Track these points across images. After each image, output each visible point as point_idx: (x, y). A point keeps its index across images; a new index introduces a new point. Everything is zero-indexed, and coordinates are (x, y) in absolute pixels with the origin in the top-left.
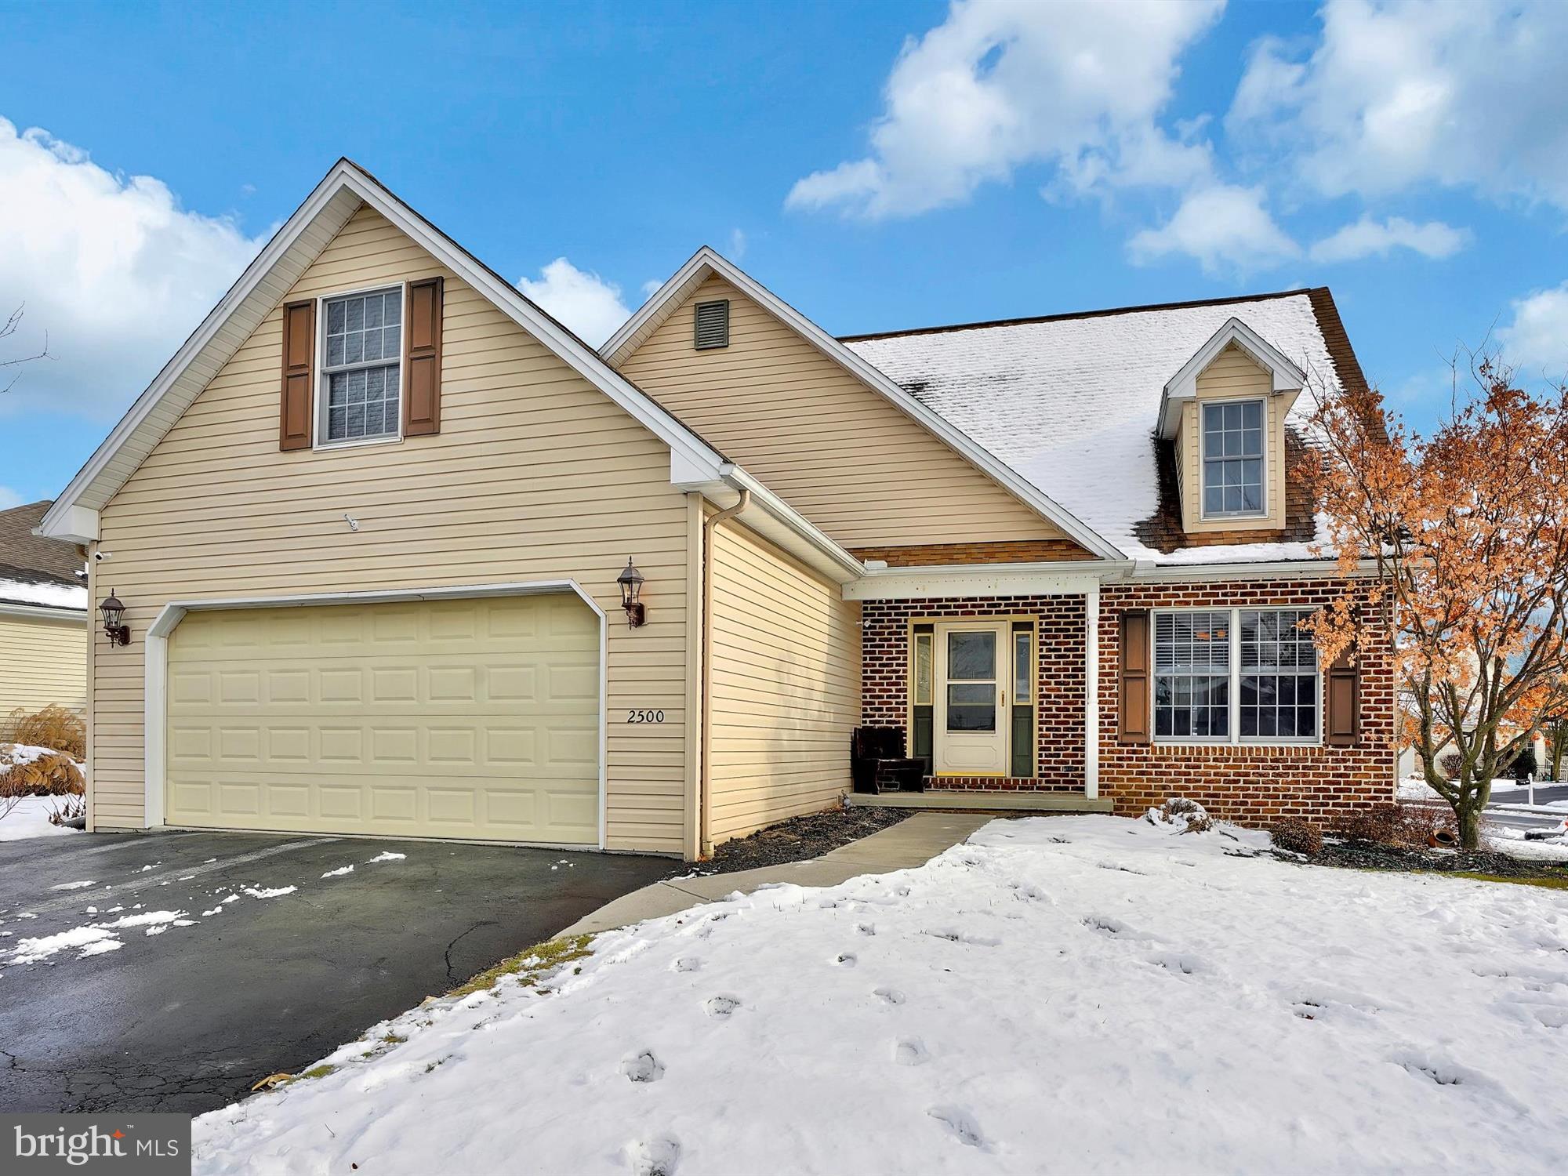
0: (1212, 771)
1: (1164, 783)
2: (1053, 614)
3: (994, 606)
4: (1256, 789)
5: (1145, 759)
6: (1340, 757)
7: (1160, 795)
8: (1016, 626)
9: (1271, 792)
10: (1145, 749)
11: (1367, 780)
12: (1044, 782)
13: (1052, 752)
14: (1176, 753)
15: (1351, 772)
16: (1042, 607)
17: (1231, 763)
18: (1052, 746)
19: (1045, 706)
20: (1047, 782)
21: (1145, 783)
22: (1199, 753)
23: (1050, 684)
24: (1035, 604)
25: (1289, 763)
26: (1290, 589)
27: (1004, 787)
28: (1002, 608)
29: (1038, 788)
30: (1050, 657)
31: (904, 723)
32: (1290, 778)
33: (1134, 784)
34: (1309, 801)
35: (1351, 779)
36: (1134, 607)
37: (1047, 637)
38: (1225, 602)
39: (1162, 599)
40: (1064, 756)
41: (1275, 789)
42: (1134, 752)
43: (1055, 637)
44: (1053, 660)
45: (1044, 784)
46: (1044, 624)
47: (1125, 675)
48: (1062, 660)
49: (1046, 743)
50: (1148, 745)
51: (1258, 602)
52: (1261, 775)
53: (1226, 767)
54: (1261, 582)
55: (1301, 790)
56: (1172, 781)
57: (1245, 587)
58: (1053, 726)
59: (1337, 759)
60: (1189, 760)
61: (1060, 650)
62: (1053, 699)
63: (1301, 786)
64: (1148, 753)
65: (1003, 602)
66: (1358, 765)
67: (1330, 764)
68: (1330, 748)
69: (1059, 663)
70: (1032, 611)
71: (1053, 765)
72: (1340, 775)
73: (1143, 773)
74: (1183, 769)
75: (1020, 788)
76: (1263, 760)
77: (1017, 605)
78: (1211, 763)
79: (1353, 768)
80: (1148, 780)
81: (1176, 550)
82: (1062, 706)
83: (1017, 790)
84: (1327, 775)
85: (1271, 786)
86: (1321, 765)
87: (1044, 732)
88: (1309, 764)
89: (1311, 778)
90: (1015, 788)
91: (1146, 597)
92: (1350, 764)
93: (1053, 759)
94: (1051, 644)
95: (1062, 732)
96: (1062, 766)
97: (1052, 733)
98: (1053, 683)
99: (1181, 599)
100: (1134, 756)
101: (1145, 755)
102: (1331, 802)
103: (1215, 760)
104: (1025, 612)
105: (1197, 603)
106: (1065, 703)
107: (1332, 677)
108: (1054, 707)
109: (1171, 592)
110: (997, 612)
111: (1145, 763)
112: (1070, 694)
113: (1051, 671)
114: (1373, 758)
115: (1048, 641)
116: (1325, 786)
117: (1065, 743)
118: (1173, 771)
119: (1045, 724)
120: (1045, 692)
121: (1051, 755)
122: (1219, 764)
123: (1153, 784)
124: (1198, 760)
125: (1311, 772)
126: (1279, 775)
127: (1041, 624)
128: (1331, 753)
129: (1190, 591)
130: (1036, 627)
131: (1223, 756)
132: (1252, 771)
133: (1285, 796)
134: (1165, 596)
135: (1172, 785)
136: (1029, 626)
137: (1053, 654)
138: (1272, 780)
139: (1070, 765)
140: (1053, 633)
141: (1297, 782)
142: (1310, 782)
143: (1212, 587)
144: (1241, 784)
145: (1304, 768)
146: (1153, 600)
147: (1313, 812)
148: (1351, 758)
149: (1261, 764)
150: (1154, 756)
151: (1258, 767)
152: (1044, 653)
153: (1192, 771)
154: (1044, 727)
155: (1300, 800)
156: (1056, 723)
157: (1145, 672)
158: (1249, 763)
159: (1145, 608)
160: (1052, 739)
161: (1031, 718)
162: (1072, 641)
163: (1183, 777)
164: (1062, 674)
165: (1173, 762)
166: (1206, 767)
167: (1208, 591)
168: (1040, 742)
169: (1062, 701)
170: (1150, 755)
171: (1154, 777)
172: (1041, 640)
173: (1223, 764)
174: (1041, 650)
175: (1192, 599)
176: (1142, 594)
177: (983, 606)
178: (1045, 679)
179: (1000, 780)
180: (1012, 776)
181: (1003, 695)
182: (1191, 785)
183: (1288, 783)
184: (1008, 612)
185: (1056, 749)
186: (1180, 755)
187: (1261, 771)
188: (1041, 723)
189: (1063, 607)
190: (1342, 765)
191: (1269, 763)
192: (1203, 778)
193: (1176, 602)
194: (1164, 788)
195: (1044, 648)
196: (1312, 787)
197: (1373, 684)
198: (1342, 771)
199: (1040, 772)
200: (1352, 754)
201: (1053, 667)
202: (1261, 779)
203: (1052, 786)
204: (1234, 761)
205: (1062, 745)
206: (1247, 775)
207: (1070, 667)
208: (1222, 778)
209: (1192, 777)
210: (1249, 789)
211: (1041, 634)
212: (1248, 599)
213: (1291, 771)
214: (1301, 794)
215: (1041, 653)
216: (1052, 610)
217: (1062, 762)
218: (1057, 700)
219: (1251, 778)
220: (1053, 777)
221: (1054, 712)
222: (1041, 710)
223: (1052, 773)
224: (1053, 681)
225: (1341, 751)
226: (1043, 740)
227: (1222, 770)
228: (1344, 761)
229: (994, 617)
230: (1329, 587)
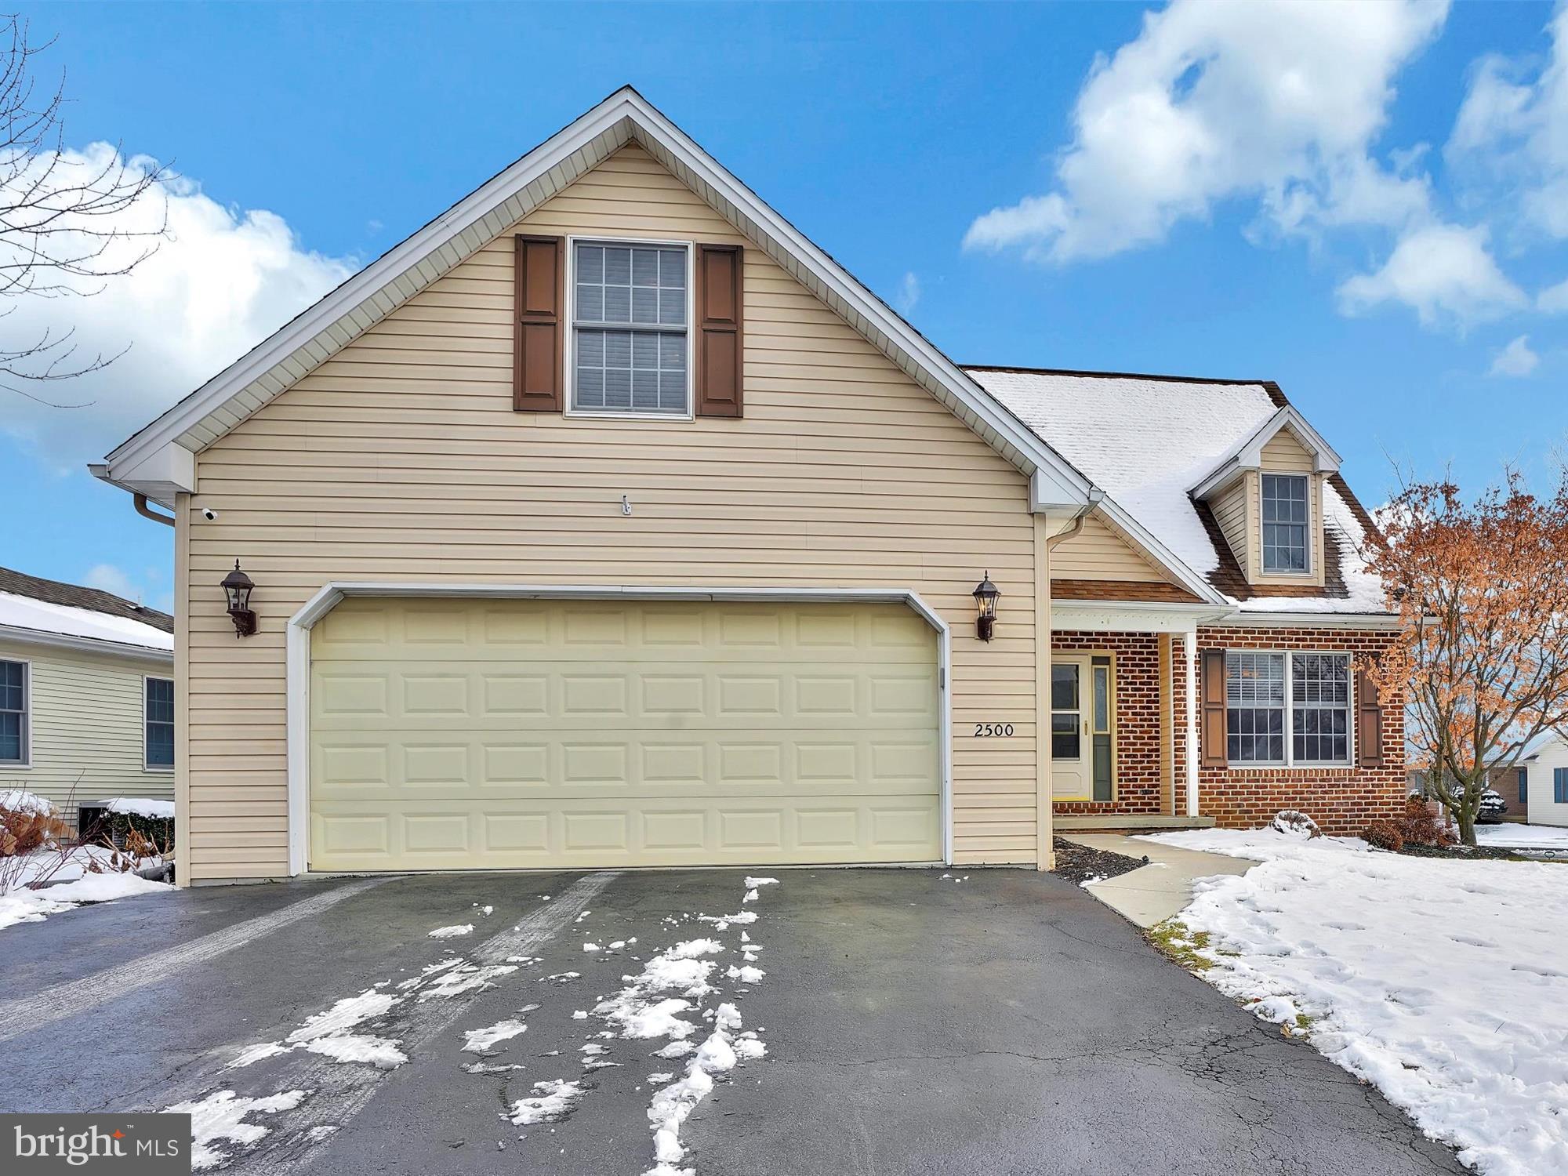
0: (1276, 790)
1: (1239, 802)
2: (1130, 650)
3: (1077, 640)
4: (1309, 805)
5: (1223, 781)
6: (1369, 776)
7: (1235, 812)
8: (1096, 660)
9: (1320, 807)
10: (1223, 772)
11: (1388, 795)
12: (1124, 805)
13: (1131, 777)
14: (1249, 775)
15: (1377, 789)
16: (1120, 644)
17: (1290, 783)
18: (1131, 772)
19: (1124, 734)
20: (1127, 805)
21: (1224, 802)
22: (1266, 775)
23: (1127, 714)
24: (1114, 641)
25: (1333, 783)
26: (1331, 637)
27: (1089, 811)
28: (1085, 643)
29: (1119, 811)
30: (1128, 690)
32: (1334, 795)
33: (1215, 803)
34: (1348, 814)
35: (1377, 794)
36: (1212, 647)
37: (1124, 671)
38: (1283, 646)
39: (1235, 641)
40: (1141, 780)
41: (1323, 804)
42: (1215, 775)
43: (1132, 671)
44: (1130, 692)
45: (1124, 807)
46: (1122, 659)
47: (1207, 707)
48: (1137, 693)
49: (1126, 768)
50: (1225, 768)
51: (1308, 646)
52: (1312, 793)
53: (1286, 787)
54: (1310, 630)
55: (1342, 804)
56: (1245, 800)
57: (1298, 633)
58: (1131, 753)
59: (1366, 778)
60: (1258, 781)
61: (1135, 683)
62: (1130, 728)
63: (1342, 801)
64: (1225, 776)
65: (1085, 638)
66: (1381, 783)
67: (1362, 783)
68: (1362, 770)
69: (1135, 695)
70: (1111, 647)
71: (1132, 789)
72: (1369, 792)
73: (1222, 793)
74: (1254, 789)
75: (1104, 811)
76: (1314, 780)
77: (1097, 640)
78: (1275, 783)
79: (1378, 786)
80: (1226, 799)
81: (1249, 599)
82: (1138, 734)
83: (1101, 813)
84: (1360, 792)
85: (1320, 802)
86: (1356, 783)
87: (1124, 759)
88: (1347, 782)
89: (1349, 795)
90: (1099, 812)
91: (1222, 638)
92: (1376, 782)
93: (1132, 784)
94: (1128, 678)
95: (1139, 759)
96: (1139, 790)
97: (1130, 760)
98: (1130, 714)
99: (1250, 641)
100: (1215, 778)
101: (1223, 777)
102: (1363, 814)
103: (1278, 780)
104: (1105, 647)
105: (1262, 646)
106: (1141, 732)
107: (1362, 710)
108: (1131, 735)
109: (1242, 635)
110: (1080, 647)
111: (1223, 784)
112: (1145, 723)
113: (1128, 703)
114: (1392, 777)
115: (1125, 675)
116: (1359, 801)
117: (1142, 768)
118: (1245, 790)
119: (1124, 751)
120: (1123, 722)
121: (1130, 780)
122: (1281, 784)
123: (1230, 803)
124: (1264, 781)
125: (1349, 789)
126: (1326, 792)
127: (1119, 659)
128: (1362, 773)
129: (1256, 635)
130: (1114, 662)
131: (1284, 777)
132: (1306, 790)
133: (1330, 810)
134: (1237, 638)
135: (1245, 803)
136: (1106, 660)
137: (1130, 687)
138: (1320, 797)
139: (1146, 788)
140: (1130, 668)
141: (1339, 798)
142: (1348, 798)
143: (1273, 633)
144: (1298, 801)
145: (1344, 786)
146: (1227, 641)
147: (1350, 822)
148: (1376, 777)
149: (1312, 783)
150: (1230, 778)
151: (1310, 786)
152: (1122, 686)
153: (1260, 790)
154: (1123, 754)
155: (1341, 813)
156: (1134, 750)
157: (1223, 703)
158: (1303, 783)
159: (1221, 648)
160: (1130, 765)
161: (1109, 746)
162: (1146, 675)
163: (1254, 796)
164: (1138, 705)
165: (1246, 783)
166: (1271, 787)
167: (1270, 635)
168: (1119, 768)
169: (1138, 730)
170: (1227, 778)
171: (1231, 796)
172: (1119, 674)
173: (1284, 784)
174: (1119, 683)
175: (1258, 642)
176: (1219, 635)
177: (1066, 640)
178: (1123, 710)
179: (1086, 804)
180: (1094, 800)
181: (1086, 725)
182: (1260, 803)
183: (1332, 799)
184: (1089, 647)
185: (1134, 774)
186: (1252, 777)
187: (1312, 789)
188: (1120, 750)
189: (1138, 644)
190: (1370, 783)
191: (1319, 783)
192: (1269, 797)
193: (1245, 644)
194: (1239, 806)
195: (1122, 681)
196: (1350, 801)
197: (1391, 717)
198: (1370, 788)
199: (1120, 796)
200: (1377, 774)
201: (1131, 699)
202: (1312, 796)
203: (1132, 808)
204: (1292, 781)
205: (1139, 771)
206: (1302, 793)
207: (1145, 699)
208: (1284, 796)
209: (1261, 796)
210: (1303, 805)
211: (1118, 668)
212: (1301, 643)
213: (1334, 789)
214: (1341, 808)
215: (1119, 686)
216: (1129, 647)
217: (1140, 786)
218: (1134, 729)
219: (1305, 795)
220: (1132, 801)
221: (1132, 740)
222: (1119, 738)
223: (1131, 796)
224: (1130, 711)
225: (1369, 771)
226: (1123, 766)
227: (1283, 789)
228: (1372, 779)
229: (1077, 650)
230: (1359, 637)
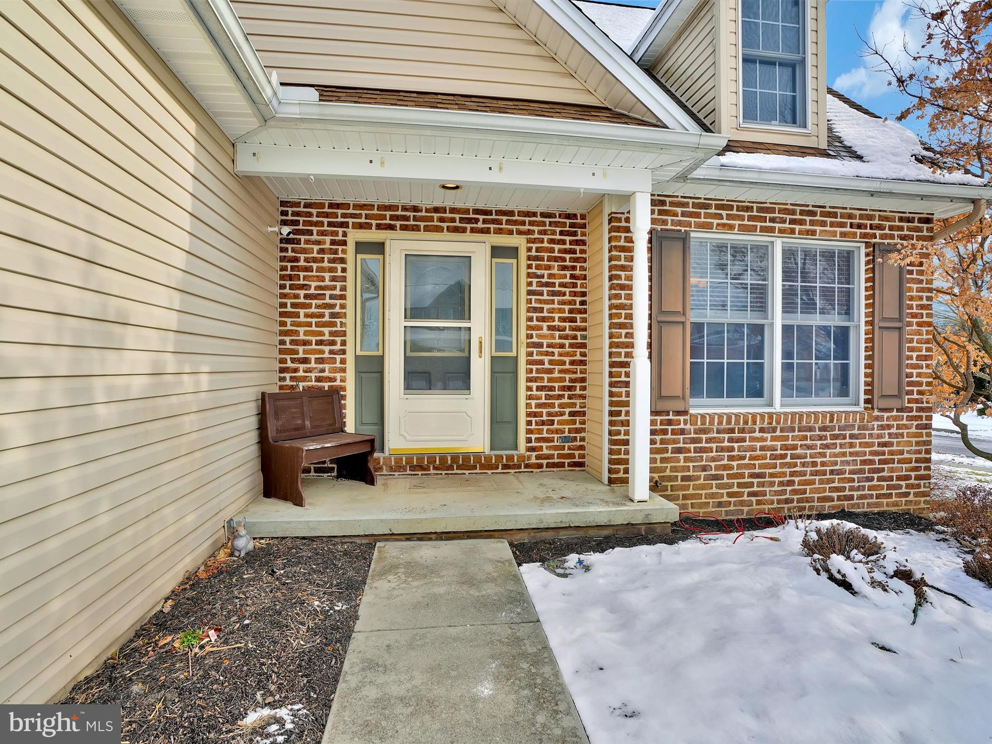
0: (758, 444)
1: (704, 463)
2: (546, 237)
3: (469, 221)
4: (803, 465)
5: (682, 432)
6: (885, 422)
7: (698, 478)
8: (497, 251)
9: (819, 468)
10: (682, 418)
11: (908, 449)
12: (534, 458)
13: (545, 418)
14: (720, 423)
15: (895, 440)
16: (531, 228)
17: (778, 433)
18: (545, 411)
19: (535, 357)
20: (537, 457)
21: (682, 463)
22: (746, 422)
23: (541, 328)
24: (523, 223)
25: (837, 432)
26: (839, 220)
27: (483, 467)
28: (480, 225)
29: (527, 466)
30: (542, 294)
31: (342, 381)
32: (838, 450)
33: (669, 465)
34: (855, 476)
35: (895, 448)
36: (669, 227)
37: (538, 267)
38: (771, 230)
39: (703, 220)
40: (559, 423)
41: (823, 464)
42: (670, 422)
43: (549, 268)
44: (545, 297)
45: (533, 460)
46: (534, 250)
47: (660, 319)
48: (556, 298)
49: (538, 406)
50: (685, 413)
51: (808, 232)
52: (809, 447)
53: (774, 439)
54: (810, 208)
55: (848, 463)
56: (714, 459)
57: (793, 212)
58: (546, 384)
59: (882, 426)
60: (732, 431)
61: (553, 285)
62: (545, 349)
63: (848, 458)
64: (685, 424)
65: (481, 217)
66: (901, 431)
67: (876, 431)
68: (876, 413)
69: (553, 302)
70: (520, 233)
71: (545, 435)
72: (885, 444)
73: (679, 451)
74: (726, 444)
75: (505, 467)
76: (811, 429)
77: (499, 222)
78: (757, 434)
79: (897, 436)
80: (686, 460)
81: (727, 153)
82: (556, 357)
83: (500, 470)
84: (872, 445)
85: (819, 460)
86: (867, 432)
87: (535, 393)
88: (856, 432)
89: (858, 449)
90: (498, 468)
91: (683, 214)
92: (894, 430)
93: (545, 428)
94: (543, 277)
95: (557, 393)
96: (556, 436)
97: (543, 393)
98: (545, 328)
99: (725, 221)
100: (670, 428)
101: (682, 426)
102: (876, 476)
103: (762, 430)
104: (510, 232)
105: (744, 229)
106: (560, 355)
107: (880, 328)
108: (546, 359)
109: (713, 211)
110: (473, 230)
111: (681, 437)
112: (567, 342)
113: (542, 312)
114: (915, 423)
115: (539, 272)
116: (871, 458)
117: (560, 406)
118: (714, 445)
119: (536, 381)
120: (535, 340)
121: (543, 423)
122: (765, 435)
123: (691, 464)
124: (742, 431)
125: (858, 441)
126: (827, 446)
127: (529, 249)
128: (877, 418)
129: (734, 212)
130: (523, 254)
131: (771, 423)
132: (800, 443)
133: (832, 472)
134: (707, 216)
135: (713, 464)
136: (513, 252)
137: (545, 289)
138: (820, 453)
139: (566, 434)
140: (546, 263)
141: (844, 454)
142: (857, 454)
143: (760, 210)
144: (788, 460)
145: (852, 436)
146: (693, 220)
147: (858, 489)
148: (895, 423)
149: (808, 434)
150: (692, 428)
151: (805, 438)
152: (534, 287)
153: (736, 445)
154: (534, 385)
155: (847, 475)
156: (550, 380)
157: (684, 314)
158: (796, 433)
159: (683, 229)
160: (543, 401)
161: (515, 373)
162: (568, 273)
163: (726, 454)
164: (557, 316)
165: (715, 435)
166: (753, 439)
167: (755, 213)
168: (528, 405)
169: (556, 351)
170: (688, 426)
171: (693, 455)
172: (530, 271)
173: (769, 435)
174: (530, 284)
175: (737, 223)
176: (679, 210)
177: (453, 220)
178: (535, 323)
179: (477, 456)
180: (492, 449)
181: (481, 343)
182: (735, 463)
183: (836, 455)
184: (487, 231)
185: (549, 414)
186: (724, 425)
187: (809, 442)
188: (529, 380)
189: (558, 230)
190: (887, 432)
191: (817, 433)
192: (748, 454)
193: (718, 225)
194: (704, 468)
195: (535, 281)
196: (858, 459)
197: (916, 337)
198: (887, 439)
199: (529, 445)
200: (896, 418)
201: (546, 307)
202: (808, 452)
203: (545, 462)
204: (782, 431)
205: (557, 409)
206: (795, 447)
207: (567, 307)
208: (769, 453)
209: (735, 453)
210: (795, 465)
211: (529, 262)
212: (797, 228)
213: (838, 441)
214: (847, 468)
215: (530, 288)
216: (544, 232)
217: (557, 431)
218: (550, 350)
219: (799, 451)
220: (545, 451)
221: (547, 366)
222: (529, 362)
223: (544, 445)
224: (545, 325)
225: (886, 415)
226: (533, 402)
227: (769, 443)
228: (889, 427)
229: (468, 236)
230: (876, 222)
